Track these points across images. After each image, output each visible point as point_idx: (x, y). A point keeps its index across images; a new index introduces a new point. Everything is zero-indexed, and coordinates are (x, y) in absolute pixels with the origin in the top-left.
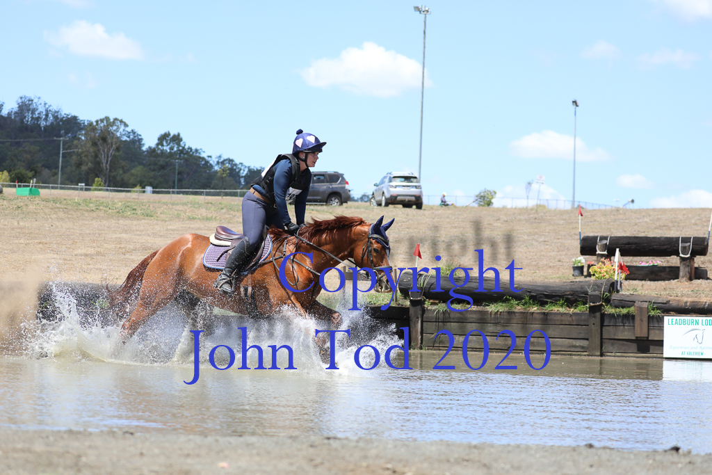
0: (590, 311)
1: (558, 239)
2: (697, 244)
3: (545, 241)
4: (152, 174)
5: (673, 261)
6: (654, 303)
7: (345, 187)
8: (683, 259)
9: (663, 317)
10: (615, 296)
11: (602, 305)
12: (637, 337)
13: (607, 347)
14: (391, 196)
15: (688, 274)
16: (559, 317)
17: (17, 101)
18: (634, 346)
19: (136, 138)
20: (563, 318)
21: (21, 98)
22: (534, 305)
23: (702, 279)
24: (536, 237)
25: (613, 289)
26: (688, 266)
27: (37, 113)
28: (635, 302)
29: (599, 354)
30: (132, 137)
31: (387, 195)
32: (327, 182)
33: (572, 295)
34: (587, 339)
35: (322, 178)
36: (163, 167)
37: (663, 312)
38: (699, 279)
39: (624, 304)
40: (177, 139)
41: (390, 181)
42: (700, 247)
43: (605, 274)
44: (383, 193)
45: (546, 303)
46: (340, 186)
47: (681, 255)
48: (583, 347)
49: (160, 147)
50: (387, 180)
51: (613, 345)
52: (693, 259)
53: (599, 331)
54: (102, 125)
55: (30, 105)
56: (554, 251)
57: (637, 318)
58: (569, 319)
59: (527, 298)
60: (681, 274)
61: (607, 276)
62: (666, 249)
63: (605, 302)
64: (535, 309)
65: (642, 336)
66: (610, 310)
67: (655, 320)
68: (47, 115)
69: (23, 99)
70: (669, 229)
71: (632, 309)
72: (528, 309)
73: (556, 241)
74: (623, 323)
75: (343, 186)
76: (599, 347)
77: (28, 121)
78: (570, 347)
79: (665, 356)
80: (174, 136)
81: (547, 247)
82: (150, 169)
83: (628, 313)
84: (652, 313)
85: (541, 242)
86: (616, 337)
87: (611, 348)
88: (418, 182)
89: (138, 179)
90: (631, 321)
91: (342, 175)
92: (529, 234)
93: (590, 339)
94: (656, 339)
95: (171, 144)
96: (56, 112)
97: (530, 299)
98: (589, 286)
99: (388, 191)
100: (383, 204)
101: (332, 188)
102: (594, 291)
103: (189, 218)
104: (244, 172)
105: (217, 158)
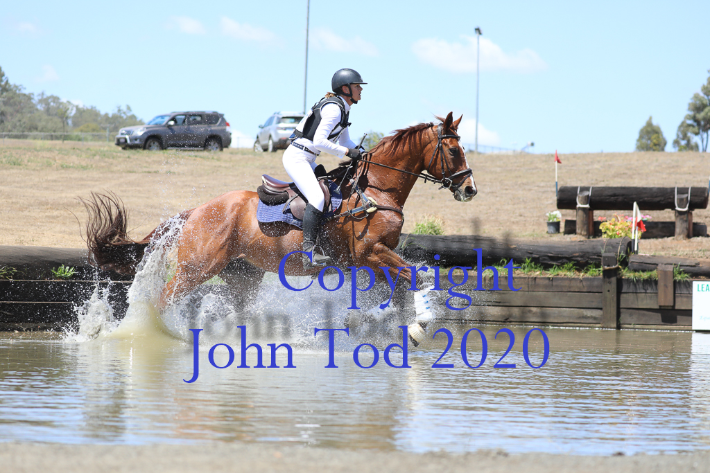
0: (604, 275)
2: (696, 196)
5: (666, 215)
6: (680, 266)
7: (225, 130)
8: (681, 213)
9: (692, 282)
10: (632, 258)
11: (618, 268)
12: (660, 306)
13: (625, 317)
14: (280, 140)
15: (686, 231)
16: (566, 283)
18: (658, 316)
20: (573, 284)
22: (536, 268)
23: (702, 235)
25: (631, 250)
26: (686, 221)
28: (657, 265)
29: (615, 325)
31: (275, 139)
32: (205, 123)
33: (582, 257)
34: (601, 309)
35: (199, 119)
37: (692, 276)
38: (698, 236)
39: (644, 266)
41: (279, 122)
42: (698, 200)
43: (621, 231)
44: (270, 136)
45: (551, 266)
46: (220, 128)
47: (678, 208)
48: (595, 318)
50: (275, 120)
51: (631, 315)
52: (691, 214)
53: (615, 299)
57: (661, 284)
58: (579, 284)
59: (528, 261)
60: (678, 230)
61: (623, 234)
62: (659, 202)
63: (620, 265)
64: (538, 273)
65: (667, 304)
66: (628, 274)
67: (682, 286)
70: (631, 177)
71: (654, 273)
72: (529, 273)
74: (644, 289)
75: (224, 127)
76: (615, 318)
78: (580, 318)
79: (695, 327)
83: (650, 277)
84: (679, 278)
86: (637, 307)
87: (629, 320)
90: (654, 287)
91: (222, 116)
93: (604, 308)
94: (683, 308)
97: (531, 262)
98: (602, 246)
99: (277, 134)
100: (270, 148)
101: (211, 131)
102: (609, 252)
103: (62, 166)
104: (72, 112)
105: (39, 95)
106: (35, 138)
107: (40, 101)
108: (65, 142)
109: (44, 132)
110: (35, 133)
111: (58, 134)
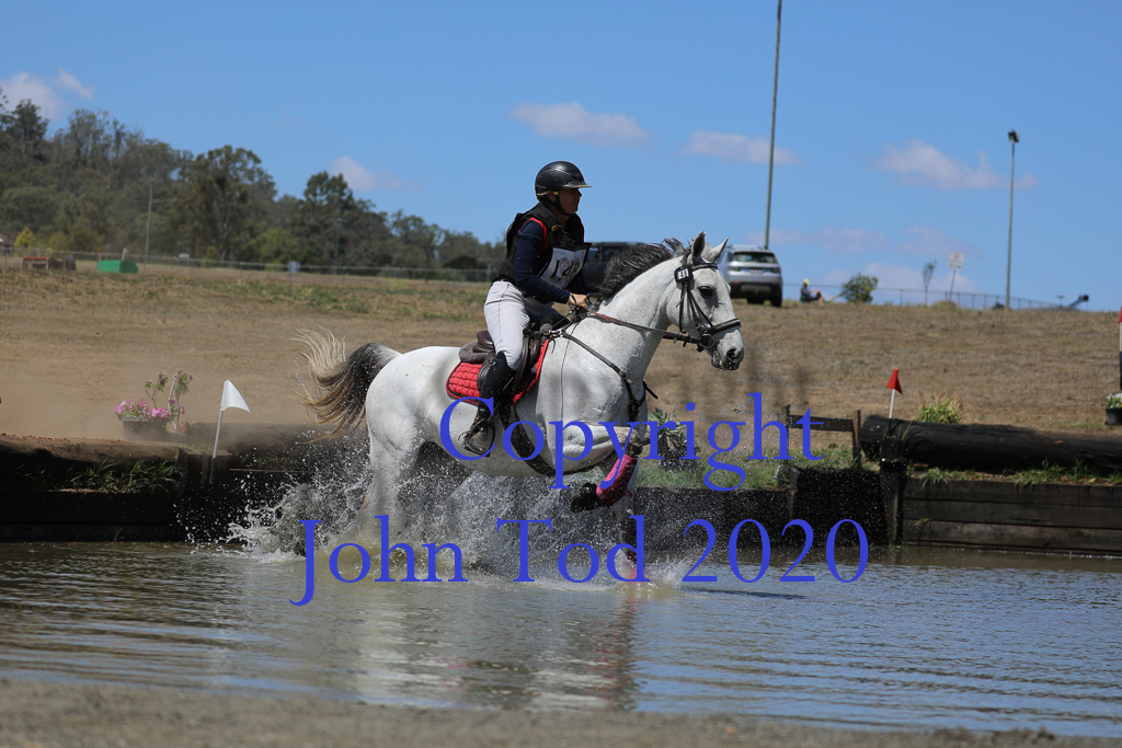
1: (1050, 361)
3: (1030, 365)
4: (295, 241)
17: (70, 118)
19: (264, 182)
21: (77, 113)
22: (1090, 474)
24: (1011, 357)
27: (101, 137)
30: (256, 179)
36: (315, 230)
40: (338, 184)
41: (732, 257)
45: (1111, 471)
49: (311, 196)
50: (726, 255)
54: (218, 159)
55: (90, 125)
56: (1052, 381)
59: (1079, 463)
64: (1092, 480)
68: (118, 140)
69: (80, 115)
72: (1080, 481)
73: (1047, 364)
77: (87, 150)
80: (334, 179)
81: (1038, 374)
82: (293, 232)
85: (1023, 366)
88: (775, 262)
89: (274, 248)
92: (997, 353)
95: (330, 192)
96: (132, 136)
97: (1083, 464)
103: (425, 316)
104: (439, 240)
105: (394, 215)
106: (387, 275)
107: (396, 224)
108: (430, 282)
109: (401, 267)
110: (387, 268)
111: (421, 270)
